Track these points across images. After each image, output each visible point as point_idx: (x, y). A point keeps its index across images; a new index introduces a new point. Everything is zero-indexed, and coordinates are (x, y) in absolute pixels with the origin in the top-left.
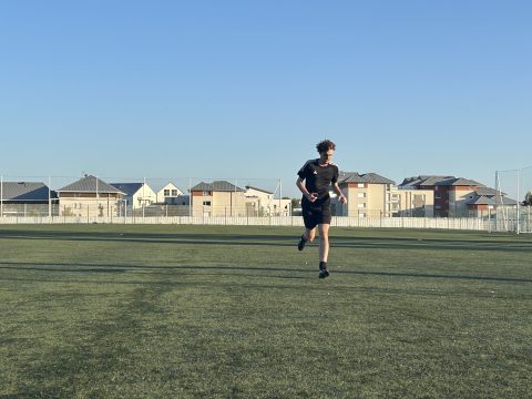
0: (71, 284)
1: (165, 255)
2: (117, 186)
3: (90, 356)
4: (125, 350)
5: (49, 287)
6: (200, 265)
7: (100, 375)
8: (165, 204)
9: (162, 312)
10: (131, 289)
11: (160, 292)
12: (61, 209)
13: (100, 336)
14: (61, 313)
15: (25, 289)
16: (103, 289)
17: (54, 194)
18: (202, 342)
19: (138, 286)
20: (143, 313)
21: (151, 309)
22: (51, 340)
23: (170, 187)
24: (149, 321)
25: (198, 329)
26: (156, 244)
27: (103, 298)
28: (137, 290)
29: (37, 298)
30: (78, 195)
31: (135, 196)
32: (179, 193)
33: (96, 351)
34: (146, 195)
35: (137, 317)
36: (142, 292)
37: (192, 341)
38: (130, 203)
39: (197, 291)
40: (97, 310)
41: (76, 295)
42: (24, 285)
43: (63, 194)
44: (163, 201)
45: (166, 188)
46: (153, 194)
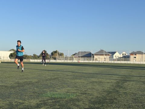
0: (99, 79)
1: (123, 72)
2: (109, 52)
3: (107, 99)
4: (116, 98)
5: (93, 80)
6: (134, 75)
7: (110, 105)
9: (125, 88)
10: (115, 81)
11: (124, 82)
12: (95, 59)
13: (108, 94)
14: (97, 87)
16: (108, 81)
17: (93, 55)
18: (138, 98)
19: (117, 80)
20: (120, 88)
21: (121, 87)
22: (96, 94)
23: (124, 53)
24: (122, 91)
25: (136, 94)
26: (121, 69)
27: (108, 83)
28: (117, 82)
29: (91, 82)
30: (99, 55)
31: (114, 55)
32: (126, 54)
33: (108, 98)
34: (117, 55)
35: (118, 89)
37: (134, 97)
38: (113, 57)
39: (134, 83)
40: (107, 87)
41: (101, 82)
42: (87, 79)
43: (95, 55)
44: (122, 57)
45: (123, 53)
46: (119, 55)
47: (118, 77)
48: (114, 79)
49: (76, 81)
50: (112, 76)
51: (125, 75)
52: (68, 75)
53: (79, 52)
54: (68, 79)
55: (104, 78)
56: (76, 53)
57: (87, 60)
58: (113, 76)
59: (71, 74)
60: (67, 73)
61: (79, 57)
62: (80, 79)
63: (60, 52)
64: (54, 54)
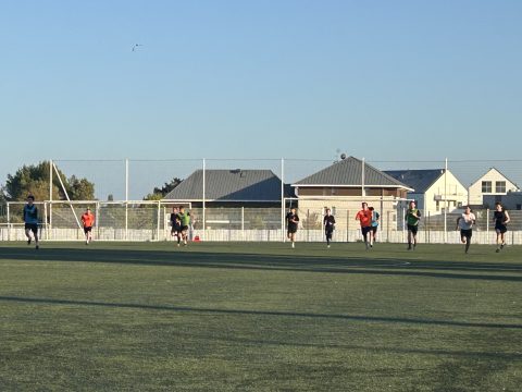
0: (327, 350)
1: (486, 301)
2: (397, 175)
5: (290, 355)
8: (483, 207)
10: (430, 363)
11: (486, 371)
15: (251, 358)
16: (384, 361)
17: (290, 191)
19: (444, 358)
23: (493, 177)
26: (472, 282)
29: (272, 373)
30: (329, 191)
31: (429, 194)
32: (509, 187)
34: (447, 192)
36: (452, 369)
38: (420, 204)
41: (337, 370)
42: (250, 351)
43: (305, 191)
44: (480, 202)
45: (485, 179)
46: (461, 189)
47: (451, 339)
48: (426, 346)
49: (171, 364)
50: (414, 327)
51: (495, 321)
52: (119, 330)
53: (198, 174)
54: (122, 352)
55: (356, 342)
56: (178, 181)
57: (251, 226)
58: (420, 327)
59: (140, 318)
60: (115, 316)
61: (198, 205)
62: (199, 353)
63: (68, 176)
64: (27, 188)
